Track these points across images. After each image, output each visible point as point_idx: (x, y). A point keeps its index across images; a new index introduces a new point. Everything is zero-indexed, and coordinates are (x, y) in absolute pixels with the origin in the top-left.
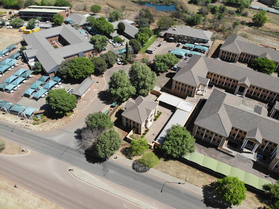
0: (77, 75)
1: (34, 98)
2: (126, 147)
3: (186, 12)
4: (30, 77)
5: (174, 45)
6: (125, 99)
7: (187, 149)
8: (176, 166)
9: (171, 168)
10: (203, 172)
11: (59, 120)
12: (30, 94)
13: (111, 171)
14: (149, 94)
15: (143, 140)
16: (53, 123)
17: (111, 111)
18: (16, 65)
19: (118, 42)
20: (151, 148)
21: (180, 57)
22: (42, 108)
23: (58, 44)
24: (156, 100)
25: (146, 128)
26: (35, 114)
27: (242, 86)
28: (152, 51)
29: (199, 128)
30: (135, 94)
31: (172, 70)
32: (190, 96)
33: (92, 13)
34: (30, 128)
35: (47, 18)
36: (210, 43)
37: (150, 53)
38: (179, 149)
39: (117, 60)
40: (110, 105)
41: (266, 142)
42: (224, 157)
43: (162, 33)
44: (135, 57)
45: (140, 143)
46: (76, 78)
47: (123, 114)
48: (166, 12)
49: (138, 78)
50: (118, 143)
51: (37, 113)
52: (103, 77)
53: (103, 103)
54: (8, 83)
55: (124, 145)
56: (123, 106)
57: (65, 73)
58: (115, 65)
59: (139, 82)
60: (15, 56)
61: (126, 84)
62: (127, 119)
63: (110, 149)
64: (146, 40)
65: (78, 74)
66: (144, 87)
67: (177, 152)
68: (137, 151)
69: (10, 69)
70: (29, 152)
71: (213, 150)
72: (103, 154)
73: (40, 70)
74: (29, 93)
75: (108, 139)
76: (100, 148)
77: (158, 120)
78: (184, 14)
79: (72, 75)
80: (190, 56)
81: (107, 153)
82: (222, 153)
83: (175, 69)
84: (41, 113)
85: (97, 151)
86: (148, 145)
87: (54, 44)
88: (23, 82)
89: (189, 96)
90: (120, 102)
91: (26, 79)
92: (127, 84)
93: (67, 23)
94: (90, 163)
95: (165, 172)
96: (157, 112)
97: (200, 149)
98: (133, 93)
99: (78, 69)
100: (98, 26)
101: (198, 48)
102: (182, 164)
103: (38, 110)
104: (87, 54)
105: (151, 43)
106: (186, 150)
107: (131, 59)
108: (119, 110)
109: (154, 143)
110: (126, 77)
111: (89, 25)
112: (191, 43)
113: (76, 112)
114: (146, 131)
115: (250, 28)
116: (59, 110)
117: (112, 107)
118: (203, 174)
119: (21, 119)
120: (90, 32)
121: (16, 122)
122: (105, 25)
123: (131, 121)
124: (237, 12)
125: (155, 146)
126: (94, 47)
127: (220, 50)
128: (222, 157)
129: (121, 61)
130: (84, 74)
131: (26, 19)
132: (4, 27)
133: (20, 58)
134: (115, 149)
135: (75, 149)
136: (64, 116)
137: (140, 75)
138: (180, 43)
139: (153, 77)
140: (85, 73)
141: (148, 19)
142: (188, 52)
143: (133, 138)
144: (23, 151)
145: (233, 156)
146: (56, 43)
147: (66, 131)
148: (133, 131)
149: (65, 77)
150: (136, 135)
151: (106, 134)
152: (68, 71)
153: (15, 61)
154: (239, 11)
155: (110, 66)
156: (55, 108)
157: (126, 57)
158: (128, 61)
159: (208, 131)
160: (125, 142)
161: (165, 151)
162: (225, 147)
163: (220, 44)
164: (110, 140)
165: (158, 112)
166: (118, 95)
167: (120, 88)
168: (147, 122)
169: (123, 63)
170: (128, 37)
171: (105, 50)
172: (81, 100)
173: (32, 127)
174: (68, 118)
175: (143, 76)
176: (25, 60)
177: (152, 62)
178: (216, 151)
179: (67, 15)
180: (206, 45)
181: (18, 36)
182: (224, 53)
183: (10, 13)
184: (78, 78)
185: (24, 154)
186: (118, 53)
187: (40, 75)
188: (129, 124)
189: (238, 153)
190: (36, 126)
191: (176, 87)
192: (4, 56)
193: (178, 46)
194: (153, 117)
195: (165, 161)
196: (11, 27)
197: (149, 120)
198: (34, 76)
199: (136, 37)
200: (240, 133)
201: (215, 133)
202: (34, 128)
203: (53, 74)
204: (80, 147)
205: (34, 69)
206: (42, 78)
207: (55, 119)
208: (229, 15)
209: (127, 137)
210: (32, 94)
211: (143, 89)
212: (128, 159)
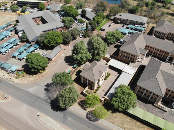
0: (50, 44)
1: (18, 59)
2: (82, 99)
3: (128, 5)
4: (18, 44)
5: (120, 26)
6: (83, 63)
7: (131, 104)
8: (121, 118)
9: (117, 119)
10: (142, 124)
11: (35, 76)
12: (16, 56)
13: (69, 119)
14: (102, 59)
15: (96, 95)
16: (30, 78)
17: (73, 71)
18: (10, 36)
19: (81, 23)
20: (102, 102)
21: (124, 34)
22: (23, 67)
24: (106, 64)
25: (98, 85)
26: (17, 71)
27: (171, 56)
28: (104, 29)
29: (140, 88)
30: (91, 59)
31: (118, 43)
32: (132, 62)
33: (65, 4)
34: (13, 80)
35: (35, 6)
36: (146, 25)
37: (103, 31)
38: (124, 104)
39: (79, 35)
40: (73, 66)
42: (159, 112)
43: (112, 18)
44: (92, 33)
45: (94, 98)
46: (49, 45)
47: (81, 74)
48: (115, 4)
49: (94, 47)
50: (76, 97)
51: (19, 70)
52: (69, 46)
53: (67, 64)
54: (2, 48)
55: (81, 98)
56: (82, 67)
57: (42, 42)
58: (78, 38)
59: (94, 51)
60: (10, 30)
61: (84, 52)
62: (84, 78)
63: (69, 102)
64: (101, 22)
65: (51, 43)
66: (98, 54)
67: (123, 107)
68: (90, 104)
69: (5, 38)
70: (10, 99)
71: (150, 106)
72: (63, 105)
73: (25, 40)
75: (67, 94)
76: (61, 101)
77: (108, 79)
79: (47, 44)
80: (132, 33)
81: (67, 104)
82: (157, 109)
83: (121, 42)
84: (22, 70)
85: (59, 103)
86: (100, 99)
87: (38, 22)
88: (13, 47)
89: (131, 63)
90: (80, 64)
91: (15, 46)
92: (85, 51)
93: (47, 9)
94: (54, 111)
95: (112, 123)
96: (107, 73)
97: (140, 104)
98: (89, 58)
99: (51, 39)
100: (68, 11)
101: (138, 28)
102: (126, 116)
103: (20, 68)
104: (59, 30)
105: (104, 24)
106: (130, 105)
107: (89, 34)
108: (79, 71)
109: (104, 98)
110: (85, 46)
111: (62, 11)
112: (132, 25)
113: (47, 71)
114: (98, 88)
115: (172, 17)
116: (34, 68)
117: (73, 68)
118: (142, 125)
119: (8, 74)
120: (63, 16)
121: (4, 76)
122: (73, 11)
123: (87, 79)
124: (163, 6)
125: (104, 100)
126: (64, 25)
127: (153, 30)
128: (157, 112)
129: (83, 36)
130: (55, 43)
131: (21, 7)
132: (6, 11)
133: (13, 31)
134: (73, 102)
135: (44, 99)
136: (38, 73)
137: (95, 45)
138: (124, 25)
139: (105, 47)
140: (56, 43)
141: (102, 8)
142: (131, 31)
143: (88, 93)
144: (5, 98)
145: (166, 111)
146: (39, 22)
147: (38, 85)
148: (88, 88)
149: (42, 44)
150: (90, 90)
152: (44, 41)
153: (9, 33)
154: (165, 6)
155: (74, 38)
156: (31, 67)
157: (86, 33)
158: (87, 35)
159: (147, 91)
160: (82, 96)
161: (113, 105)
162: (160, 104)
163: (153, 27)
164: (70, 95)
165: (108, 73)
166: (78, 59)
167: (80, 54)
168: (99, 81)
169: (83, 37)
170: (88, 19)
171: (72, 27)
172: (52, 62)
173: (14, 80)
174: (41, 74)
175: (97, 46)
176: (17, 32)
177: (104, 37)
178: (152, 106)
179: (48, 5)
180: (143, 26)
181: (15, 17)
182: (156, 32)
183: (12, 3)
184: (51, 46)
185: (6, 101)
186: (80, 30)
187: (25, 43)
188: (85, 82)
189: (170, 109)
190: (17, 79)
191: (122, 55)
192: (3, 29)
193: (123, 27)
194: (104, 77)
195: (112, 113)
196: (11, 11)
197: (101, 79)
198: (21, 43)
199: (94, 19)
200: (172, 94)
201: (153, 92)
202: (16, 81)
203: (34, 43)
204: (47, 97)
205: (21, 39)
206: (26, 45)
207: (32, 75)
208: (158, 8)
209: (83, 92)
211: (97, 56)
212: (83, 110)
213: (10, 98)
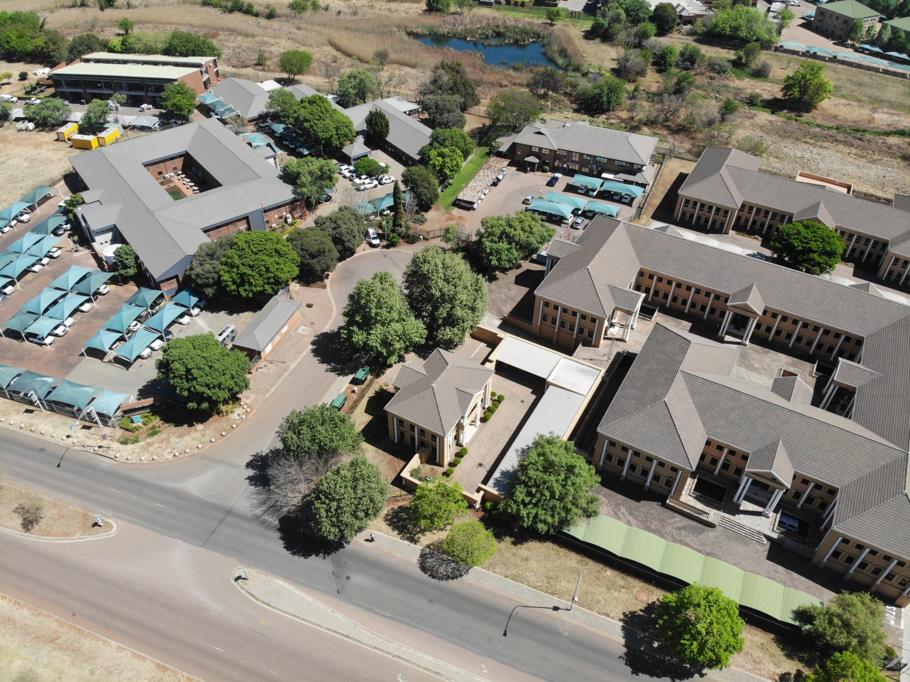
0: (247, 287)
1: (117, 360)
2: (400, 504)
3: (577, 69)
4: (100, 294)
5: (539, 179)
6: (394, 359)
7: (577, 506)
8: (547, 557)
9: (533, 564)
10: (622, 575)
11: (200, 427)
12: (107, 350)
13: (358, 579)
14: (467, 339)
15: (450, 483)
16: (180, 436)
17: (355, 396)
18: (55, 255)
19: (370, 175)
20: (474, 507)
21: (558, 220)
22: (143, 393)
23: (184, 184)
24: (486, 360)
25: (458, 444)
26: (125, 412)
27: (739, 312)
28: (473, 203)
29: (612, 443)
30: (423, 341)
31: (533, 261)
32: (588, 343)
33: (285, 75)
34: (111, 454)
35: (142, 94)
36: (648, 174)
37: (468, 209)
38: (553, 508)
39: (367, 234)
40: (351, 377)
41: (806, 481)
42: (684, 528)
43: (504, 143)
44: (422, 222)
45: (443, 495)
46: (244, 294)
47: (390, 407)
48: (515, 69)
49: (433, 295)
50: (377, 497)
51: (132, 407)
52: (324, 287)
53: (327, 370)
54: (35, 315)
55: (395, 499)
56: (389, 378)
57: (211, 280)
58: (362, 250)
59: (436, 308)
60: (51, 226)
61: (395, 315)
62: (401, 422)
63: (354, 515)
64: (455, 169)
65: (250, 284)
66: (451, 321)
67: (550, 520)
68: (432, 517)
69: (37, 268)
70: (114, 530)
71: (651, 508)
72: (333, 530)
73: (132, 271)
74: (102, 345)
75: (346, 487)
76: (324, 514)
77: (493, 418)
78: (573, 77)
79: (233, 287)
80: (588, 215)
81: (347, 525)
82: (678, 517)
83: (541, 261)
84: (143, 408)
85: (318, 523)
86: (465, 497)
87: (170, 181)
88: (82, 308)
89: (584, 345)
90: (379, 365)
91: (89, 301)
92: (400, 313)
93: (207, 110)
94: (296, 557)
95: (515, 578)
96: (489, 396)
97: (617, 505)
98: (417, 339)
99: (251, 267)
100: (306, 125)
101: (613, 190)
102: (563, 551)
103: (132, 400)
104: (275, 215)
105: (471, 176)
106: (574, 510)
107: (408, 228)
108: (377, 393)
109: (482, 493)
110: (397, 294)
111: (276, 117)
112: (590, 174)
113: (248, 402)
114: (459, 455)
115: (773, 118)
116: (199, 397)
117: (355, 382)
118: (623, 578)
119: (85, 427)
120: (280, 141)
121: (68, 437)
122: (328, 121)
123: (412, 426)
124: (737, 64)
125: (484, 500)
126: (294, 192)
127: (678, 195)
128: (679, 529)
129: (380, 237)
130: (269, 283)
131: (76, 99)
132: (6, 124)
133: (65, 230)
134: (367, 515)
135: (250, 514)
136: (211, 416)
137: (438, 286)
138: (557, 175)
139: (477, 291)
140: (272, 280)
141: (459, 99)
142: (583, 202)
143: (420, 480)
144: (95, 524)
145: (711, 525)
146: (176, 177)
147: (221, 462)
148: (420, 458)
149: (209, 291)
150: (428, 467)
151: (342, 472)
152: (220, 277)
153: (50, 243)
154: (743, 61)
155: (346, 252)
156: (186, 393)
157: (395, 225)
158: (399, 235)
159: (637, 453)
160: (397, 491)
161: (517, 517)
162: (687, 497)
163: (681, 174)
164: (355, 488)
165: (493, 394)
166: (372, 348)
167: (378, 325)
168: (460, 427)
169: (385, 243)
170: (397, 155)
171: (328, 199)
172: (261, 363)
173: (119, 451)
174: (224, 419)
175: (445, 290)
176: (83, 237)
177: (474, 238)
178: (661, 509)
179: (206, 84)
180: (637, 178)
181: (55, 156)
182: (691, 205)
183: (23, 77)
184: (251, 295)
185: (100, 536)
186: (370, 209)
187: (132, 287)
188: (407, 437)
189: (727, 515)
190: (129, 446)
191: (544, 318)
192: (14, 223)
193: (551, 183)
194: (479, 412)
195: (515, 543)
196: (31, 126)
197: (466, 422)
198: (112, 288)
199: (424, 160)
200: (731, 457)
201: (657, 458)
202: (125, 455)
203: (174, 285)
204: (264, 508)
205: (113, 267)
206: (141, 295)
207: (186, 426)
208: (712, 74)
209: (402, 475)
210: (111, 348)
211: (448, 329)
212: (407, 542)
213: (115, 525)
